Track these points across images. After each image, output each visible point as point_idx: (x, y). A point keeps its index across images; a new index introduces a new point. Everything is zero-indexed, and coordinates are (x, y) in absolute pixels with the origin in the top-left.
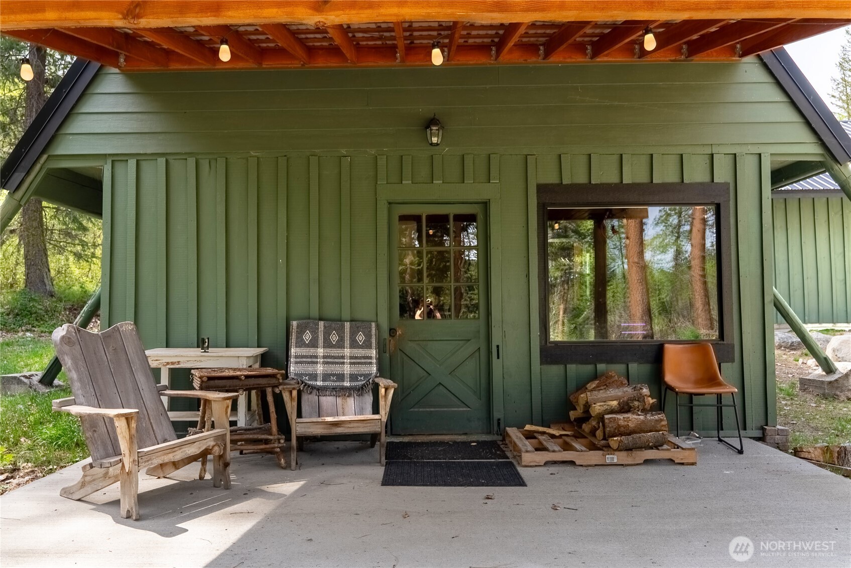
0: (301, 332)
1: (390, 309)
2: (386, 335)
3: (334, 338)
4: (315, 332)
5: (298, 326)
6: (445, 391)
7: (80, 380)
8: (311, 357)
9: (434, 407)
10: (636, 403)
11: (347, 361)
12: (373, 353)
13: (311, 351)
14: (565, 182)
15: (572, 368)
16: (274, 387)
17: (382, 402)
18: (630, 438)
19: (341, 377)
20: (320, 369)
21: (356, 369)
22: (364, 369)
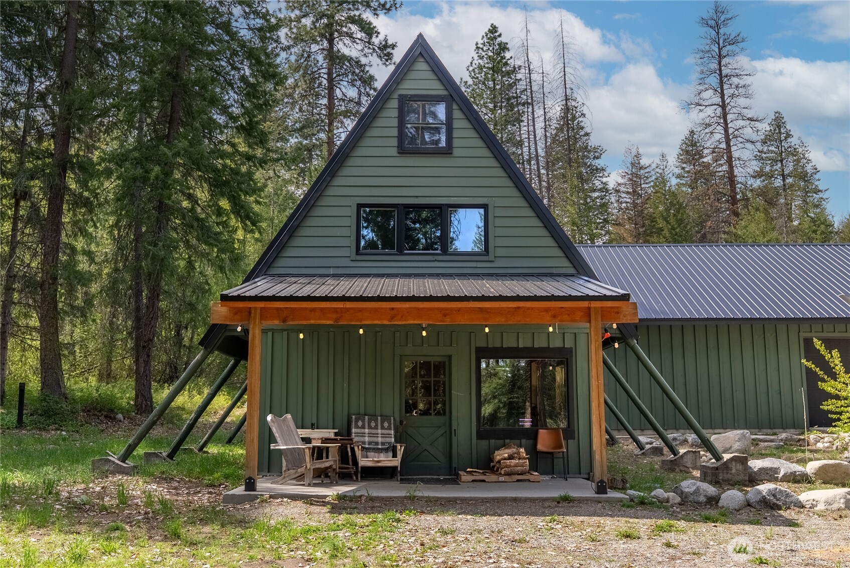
0: (357, 421)
1: (400, 410)
2: (398, 423)
3: (373, 424)
4: (363, 421)
5: (355, 418)
6: (428, 453)
7: (279, 437)
8: (362, 433)
9: (423, 462)
10: (516, 455)
11: (380, 436)
12: (392, 432)
13: (362, 431)
14: (489, 346)
15: (492, 441)
16: (350, 444)
17: (398, 452)
18: (509, 469)
19: (377, 443)
20: (367, 439)
21: (384, 440)
22: (388, 440)
